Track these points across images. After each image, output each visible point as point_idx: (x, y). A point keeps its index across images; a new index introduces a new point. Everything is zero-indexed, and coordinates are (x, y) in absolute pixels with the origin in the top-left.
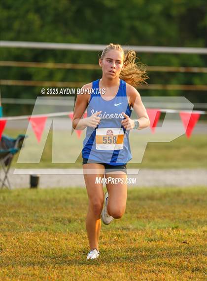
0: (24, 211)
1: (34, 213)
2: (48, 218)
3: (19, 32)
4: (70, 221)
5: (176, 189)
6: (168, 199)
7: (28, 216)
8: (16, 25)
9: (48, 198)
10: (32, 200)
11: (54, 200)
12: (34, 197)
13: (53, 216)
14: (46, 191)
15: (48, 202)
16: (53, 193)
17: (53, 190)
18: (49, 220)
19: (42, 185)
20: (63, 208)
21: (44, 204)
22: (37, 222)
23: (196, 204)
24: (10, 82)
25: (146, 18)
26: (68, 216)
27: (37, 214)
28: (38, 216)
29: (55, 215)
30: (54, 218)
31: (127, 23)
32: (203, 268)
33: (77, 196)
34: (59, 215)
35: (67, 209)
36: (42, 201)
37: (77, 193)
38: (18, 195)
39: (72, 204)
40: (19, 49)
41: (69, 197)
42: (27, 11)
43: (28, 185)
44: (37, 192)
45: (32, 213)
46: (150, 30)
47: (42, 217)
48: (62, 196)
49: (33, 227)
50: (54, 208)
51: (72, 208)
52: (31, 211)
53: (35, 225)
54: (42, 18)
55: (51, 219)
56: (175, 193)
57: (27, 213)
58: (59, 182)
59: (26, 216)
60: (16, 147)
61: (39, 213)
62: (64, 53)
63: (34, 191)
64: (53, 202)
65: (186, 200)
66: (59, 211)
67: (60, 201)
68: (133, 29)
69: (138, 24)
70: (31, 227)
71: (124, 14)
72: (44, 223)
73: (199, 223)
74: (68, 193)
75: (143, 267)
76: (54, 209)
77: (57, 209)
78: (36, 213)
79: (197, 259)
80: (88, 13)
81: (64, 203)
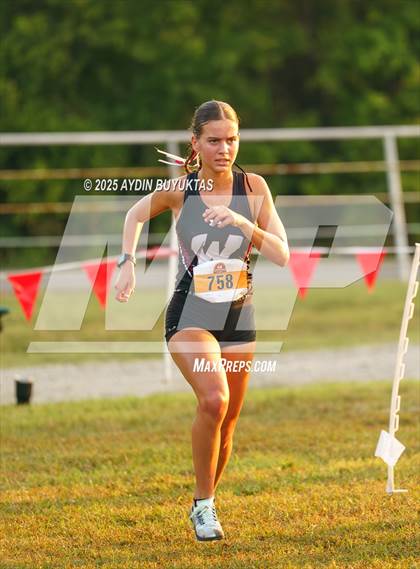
0: (7, 450)
1: (27, 452)
2: (53, 461)
5: (284, 392)
6: (270, 411)
7: (17, 458)
9: (51, 421)
10: (22, 428)
11: (63, 424)
12: (25, 422)
13: (61, 456)
14: (46, 409)
15: (51, 430)
16: (60, 412)
17: (60, 404)
18: (56, 465)
19: (37, 398)
20: (79, 440)
21: (45, 434)
22: (34, 468)
23: (321, 418)
26: (91, 455)
27: (34, 455)
28: (35, 459)
29: (66, 454)
30: (65, 459)
31: (176, 89)
33: (104, 415)
34: (74, 454)
35: (88, 442)
36: (39, 429)
37: (104, 409)
39: (96, 430)
41: (89, 417)
43: (13, 399)
44: (31, 412)
45: (24, 453)
47: (42, 459)
48: (76, 417)
49: (27, 480)
50: (63, 440)
51: (97, 439)
52: (21, 449)
53: (30, 476)
54: (21, 86)
55: (60, 463)
56: (281, 399)
57: (16, 454)
59: (14, 460)
63: (24, 409)
64: (61, 429)
65: (304, 412)
66: (74, 447)
67: (73, 426)
72: (48, 471)
74: (87, 410)
76: (64, 444)
77: (68, 442)
78: (30, 451)
80: (105, 75)
81: (81, 428)
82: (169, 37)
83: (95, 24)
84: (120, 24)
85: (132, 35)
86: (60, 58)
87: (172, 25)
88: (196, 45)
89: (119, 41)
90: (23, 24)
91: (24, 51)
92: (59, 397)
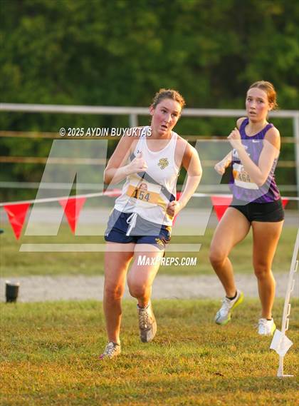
1: (11, 335)
2: (30, 343)
4: (60, 347)
6: (194, 315)
9: (31, 316)
10: (9, 319)
11: (39, 317)
12: (11, 314)
13: (37, 340)
14: (28, 306)
15: (30, 321)
16: (38, 309)
17: (38, 303)
18: (31, 345)
19: (22, 298)
20: (50, 329)
21: (25, 324)
22: (16, 348)
26: (58, 340)
27: (16, 338)
28: (16, 341)
29: (40, 338)
30: (38, 342)
33: (71, 312)
34: (46, 337)
35: (57, 330)
36: (22, 320)
37: (71, 308)
39: (64, 323)
41: (59, 313)
43: (4, 299)
44: (16, 308)
45: (9, 336)
47: (22, 341)
48: (49, 313)
49: (10, 355)
50: (39, 329)
51: (63, 329)
52: (7, 334)
53: (12, 353)
54: (23, 70)
55: (35, 345)
58: (45, 293)
61: (17, 335)
63: (11, 306)
64: (37, 321)
66: (46, 334)
67: (47, 319)
70: (7, 356)
72: (25, 350)
74: (58, 308)
76: (39, 331)
77: (42, 330)
78: (13, 336)
79: (235, 396)
81: (53, 321)
82: (137, 37)
83: (80, 25)
84: (99, 26)
85: (108, 35)
86: (54, 48)
87: (138, 29)
88: (156, 45)
89: (99, 39)
90: (27, 23)
91: (26, 44)
92: (38, 298)
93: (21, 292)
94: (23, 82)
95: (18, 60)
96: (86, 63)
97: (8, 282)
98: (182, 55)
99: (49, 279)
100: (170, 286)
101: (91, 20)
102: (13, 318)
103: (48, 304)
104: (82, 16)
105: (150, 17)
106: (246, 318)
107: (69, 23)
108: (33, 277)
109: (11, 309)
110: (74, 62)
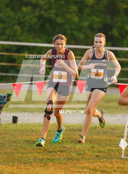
0: (9, 136)
1: (14, 137)
3: (9, 36)
4: (34, 142)
8: (8, 32)
9: (22, 129)
10: (14, 130)
12: (14, 128)
13: (24, 139)
14: (21, 125)
15: (22, 131)
16: (26, 126)
17: (26, 124)
18: (22, 142)
19: (19, 122)
20: (30, 135)
21: (20, 133)
22: (16, 142)
23: (104, 134)
24: (3, 64)
25: (80, 29)
26: (33, 140)
27: (16, 138)
29: (26, 139)
31: (69, 32)
32: (107, 171)
33: (39, 128)
35: (33, 136)
36: (19, 131)
37: (39, 126)
38: (6, 127)
39: (36, 132)
40: (8, 45)
41: (34, 129)
42: (14, 25)
43: (12, 122)
44: (17, 126)
46: (82, 36)
47: (19, 140)
48: (30, 128)
49: (13, 146)
50: (25, 135)
51: (35, 135)
52: (13, 136)
54: (22, 28)
55: (24, 141)
56: (93, 128)
58: (29, 120)
60: (5, 100)
62: (34, 47)
64: (25, 132)
65: (99, 132)
66: (28, 137)
67: (29, 131)
68: (72, 35)
69: (75, 32)
70: (12, 146)
71: (68, 27)
73: (106, 145)
74: (34, 126)
75: (74, 169)
79: (104, 165)
81: (31, 132)
82: (68, 16)
83: (46, 10)
84: (53, 11)
85: (57, 15)
86: (35, 20)
87: (69, 13)
88: (76, 19)
89: (53, 16)
90: (24, 9)
91: (24, 17)
92: (25, 122)
93: (19, 119)
94: (22, 33)
95: (20, 24)
96: (48, 26)
97: (13, 115)
98: (86, 24)
99: (30, 114)
100: (79, 118)
101: (50, 9)
102: (15, 130)
103: (29, 124)
104: (46, 7)
105: (74, 8)
106: (109, 133)
107: (41, 10)
108: (24, 113)
109: (15, 126)
110: (43, 25)
